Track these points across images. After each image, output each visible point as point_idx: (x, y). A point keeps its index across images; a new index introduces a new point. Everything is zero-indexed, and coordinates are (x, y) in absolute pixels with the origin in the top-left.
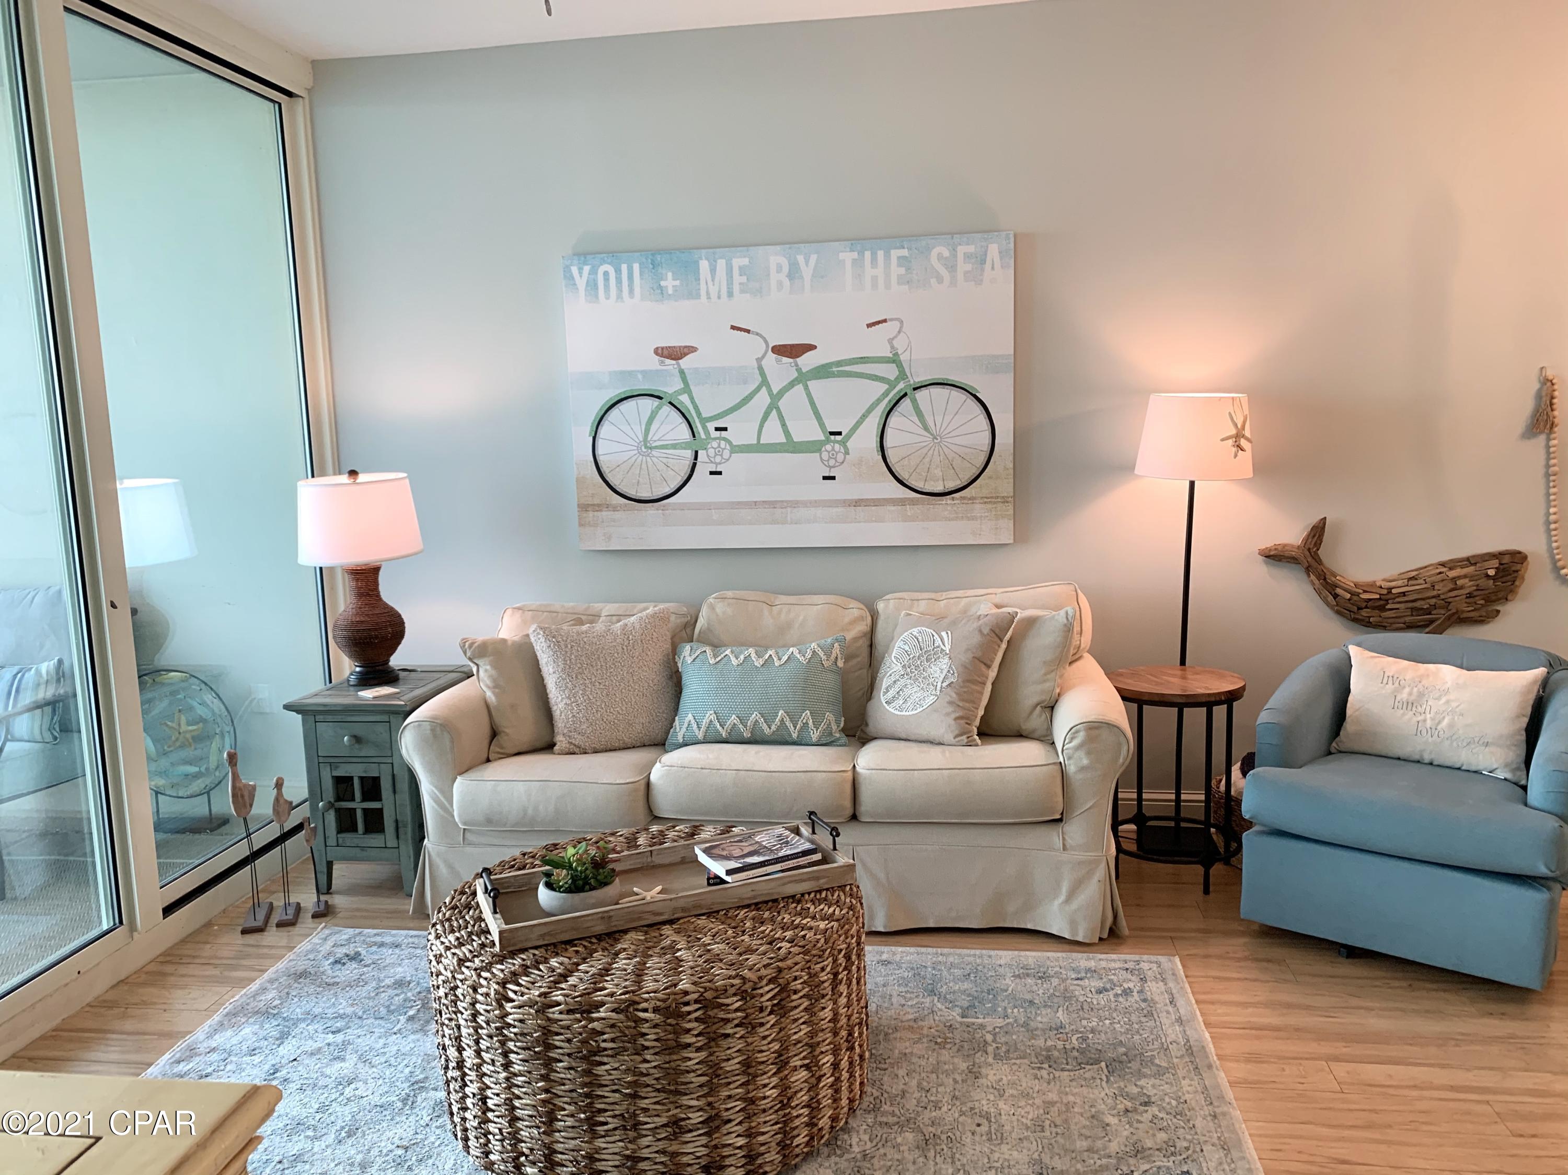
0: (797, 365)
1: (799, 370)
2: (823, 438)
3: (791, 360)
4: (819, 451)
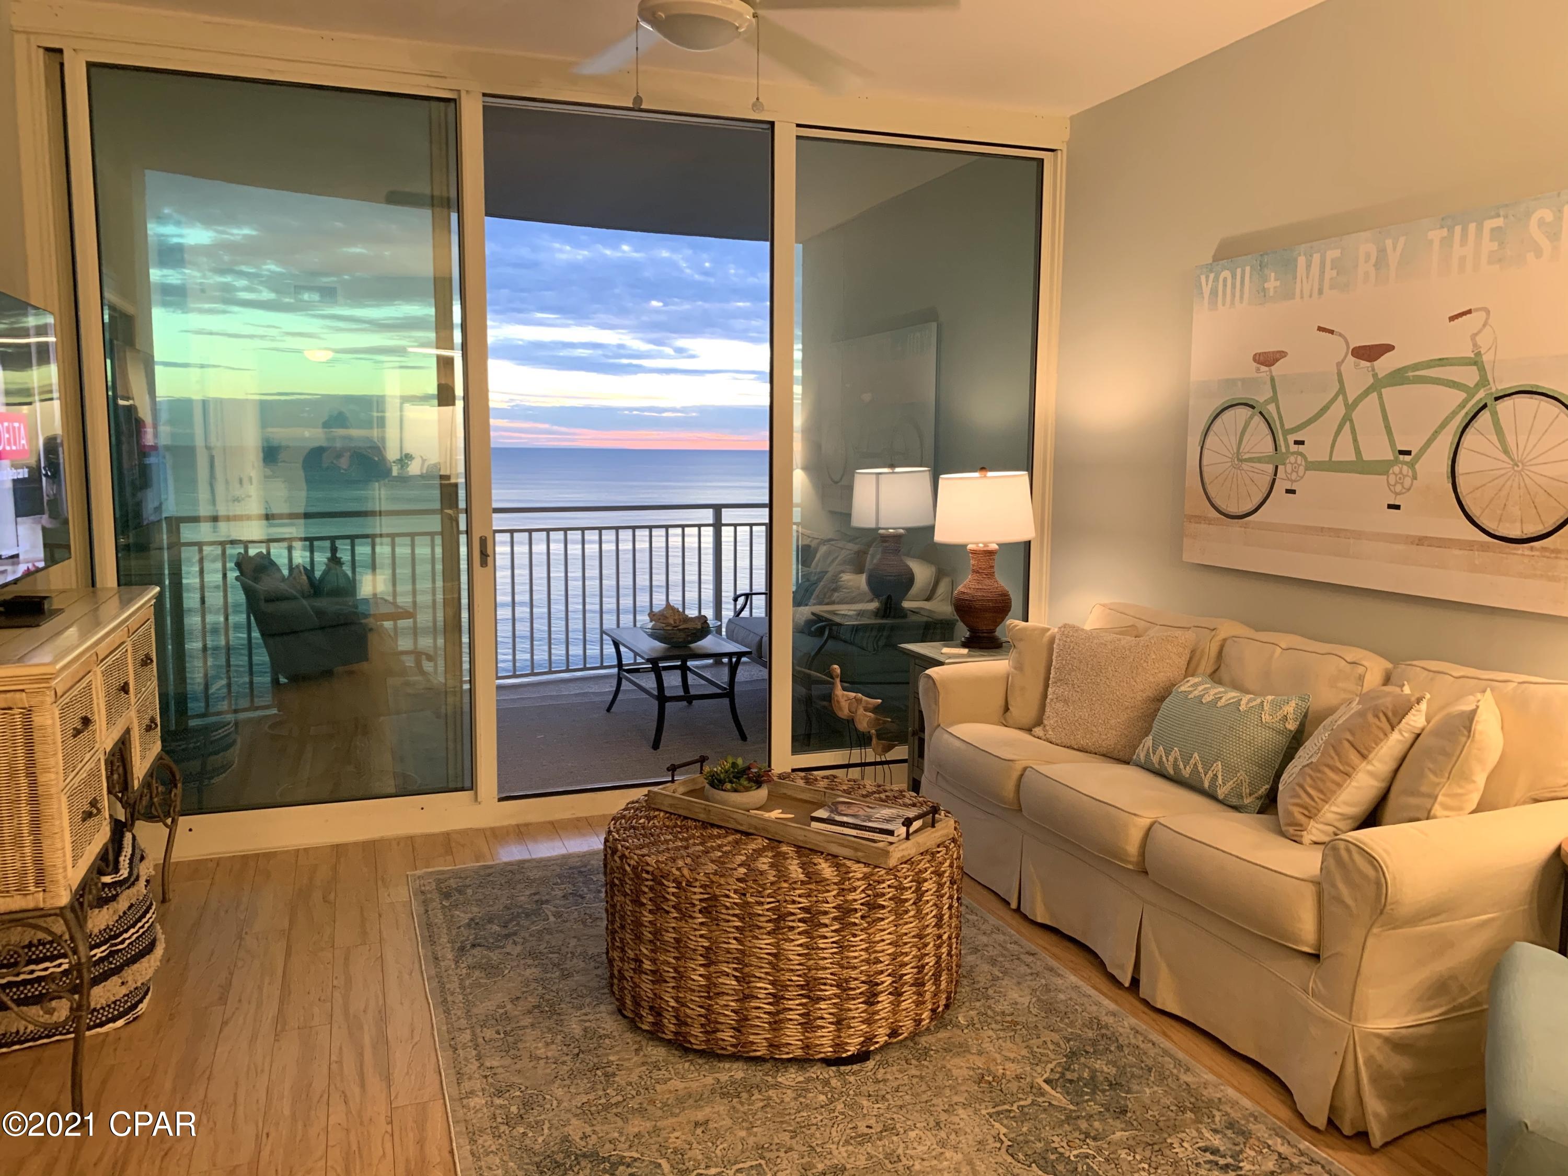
2: (1392, 458)
3: (1368, 364)
4: (1386, 473)
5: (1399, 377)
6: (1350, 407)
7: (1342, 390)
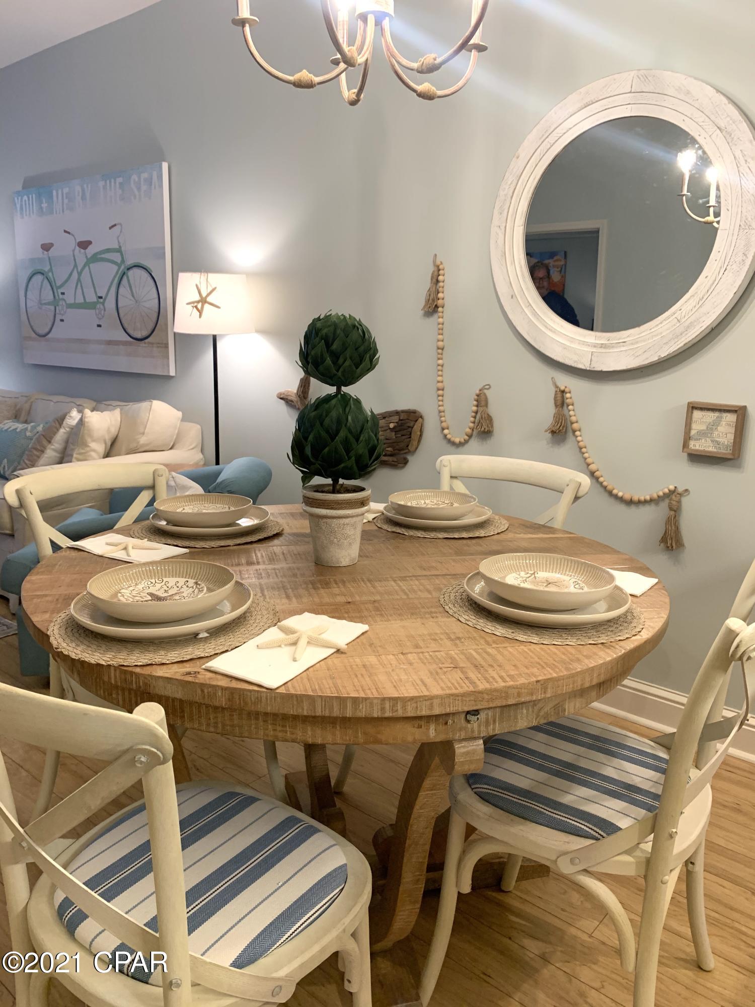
0: (86, 254)
1: (87, 257)
2: (96, 300)
3: (84, 251)
4: (95, 308)
5: (95, 258)
6: (80, 274)
7: (76, 266)
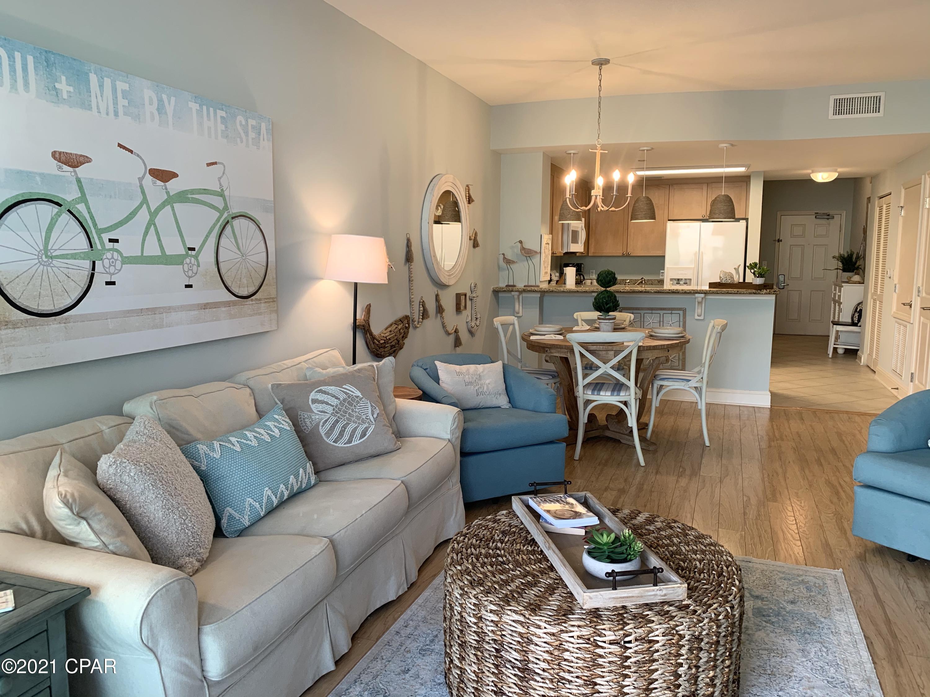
0: (166, 189)
1: (168, 193)
2: (185, 253)
3: (162, 184)
4: (182, 263)
5: (183, 197)
6: (153, 215)
7: (145, 201)
